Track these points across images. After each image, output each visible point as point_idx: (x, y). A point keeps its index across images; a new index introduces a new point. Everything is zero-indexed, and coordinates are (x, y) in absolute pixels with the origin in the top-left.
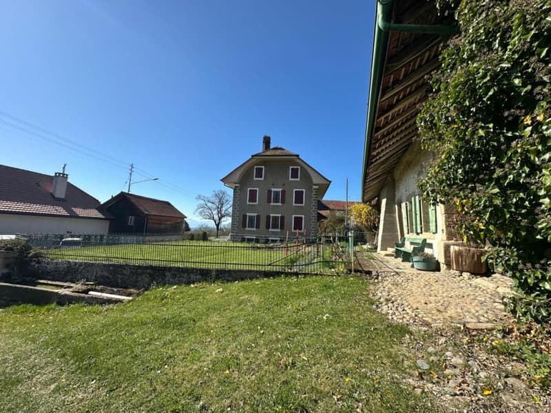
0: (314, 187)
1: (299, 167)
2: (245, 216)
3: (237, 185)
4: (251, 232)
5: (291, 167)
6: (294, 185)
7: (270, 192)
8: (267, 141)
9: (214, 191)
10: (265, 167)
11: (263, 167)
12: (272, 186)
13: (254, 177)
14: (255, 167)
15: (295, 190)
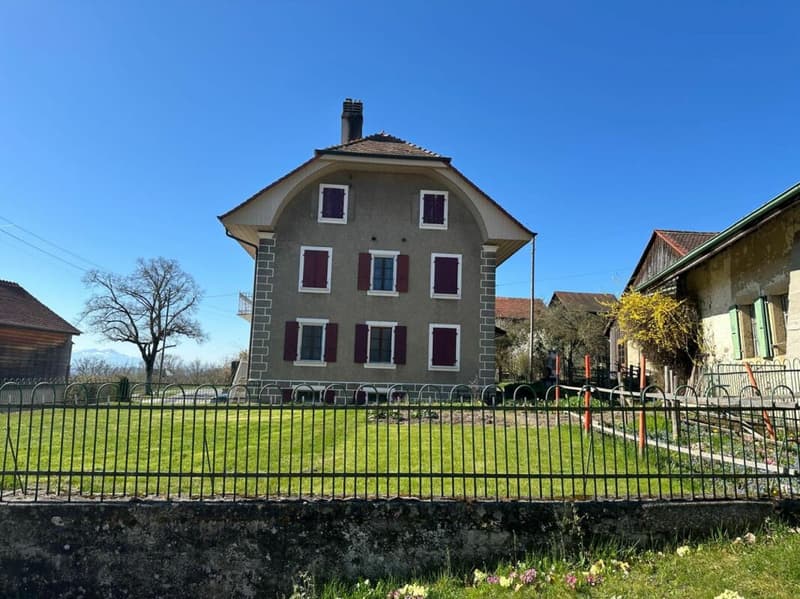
0: (488, 249)
1: (446, 194)
2: (292, 327)
3: (269, 236)
4: (313, 374)
5: (423, 193)
6: (434, 241)
7: (365, 259)
8: (353, 116)
9: (141, 261)
10: (350, 187)
11: (346, 188)
12: (372, 243)
13: (320, 215)
14: (322, 186)
15: (434, 256)
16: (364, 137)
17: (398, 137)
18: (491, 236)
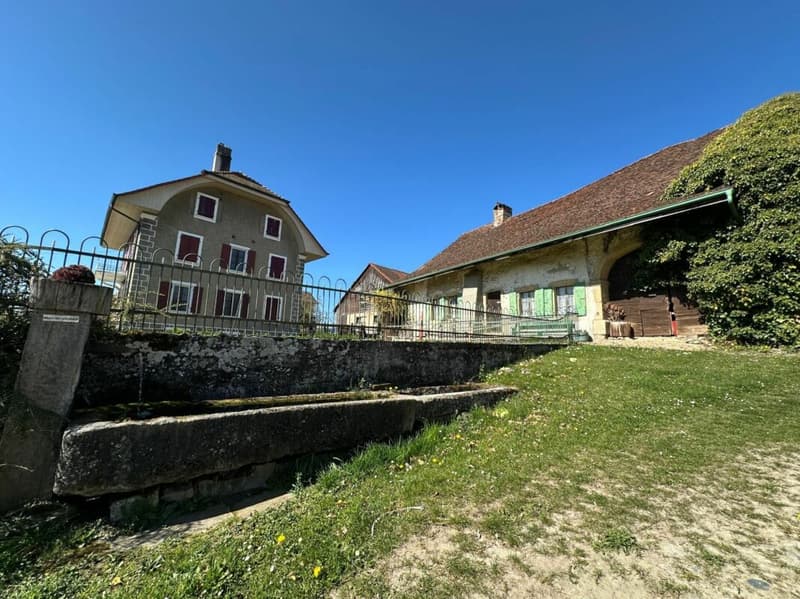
0: (301, 257)
1: (281, 221)
3: (152, 217)
5: (268, 216)
6: (272, 246)
7: (226, 248)
10: (220, 200)
11: (217, 200)
12: (232, 240)
13: (196, 213)
14: (199, 194)
15: (271, 255)
16: (231, 170)
17: (253, 178)
18: (307, 250)
